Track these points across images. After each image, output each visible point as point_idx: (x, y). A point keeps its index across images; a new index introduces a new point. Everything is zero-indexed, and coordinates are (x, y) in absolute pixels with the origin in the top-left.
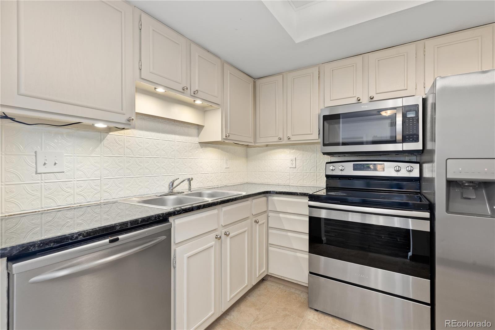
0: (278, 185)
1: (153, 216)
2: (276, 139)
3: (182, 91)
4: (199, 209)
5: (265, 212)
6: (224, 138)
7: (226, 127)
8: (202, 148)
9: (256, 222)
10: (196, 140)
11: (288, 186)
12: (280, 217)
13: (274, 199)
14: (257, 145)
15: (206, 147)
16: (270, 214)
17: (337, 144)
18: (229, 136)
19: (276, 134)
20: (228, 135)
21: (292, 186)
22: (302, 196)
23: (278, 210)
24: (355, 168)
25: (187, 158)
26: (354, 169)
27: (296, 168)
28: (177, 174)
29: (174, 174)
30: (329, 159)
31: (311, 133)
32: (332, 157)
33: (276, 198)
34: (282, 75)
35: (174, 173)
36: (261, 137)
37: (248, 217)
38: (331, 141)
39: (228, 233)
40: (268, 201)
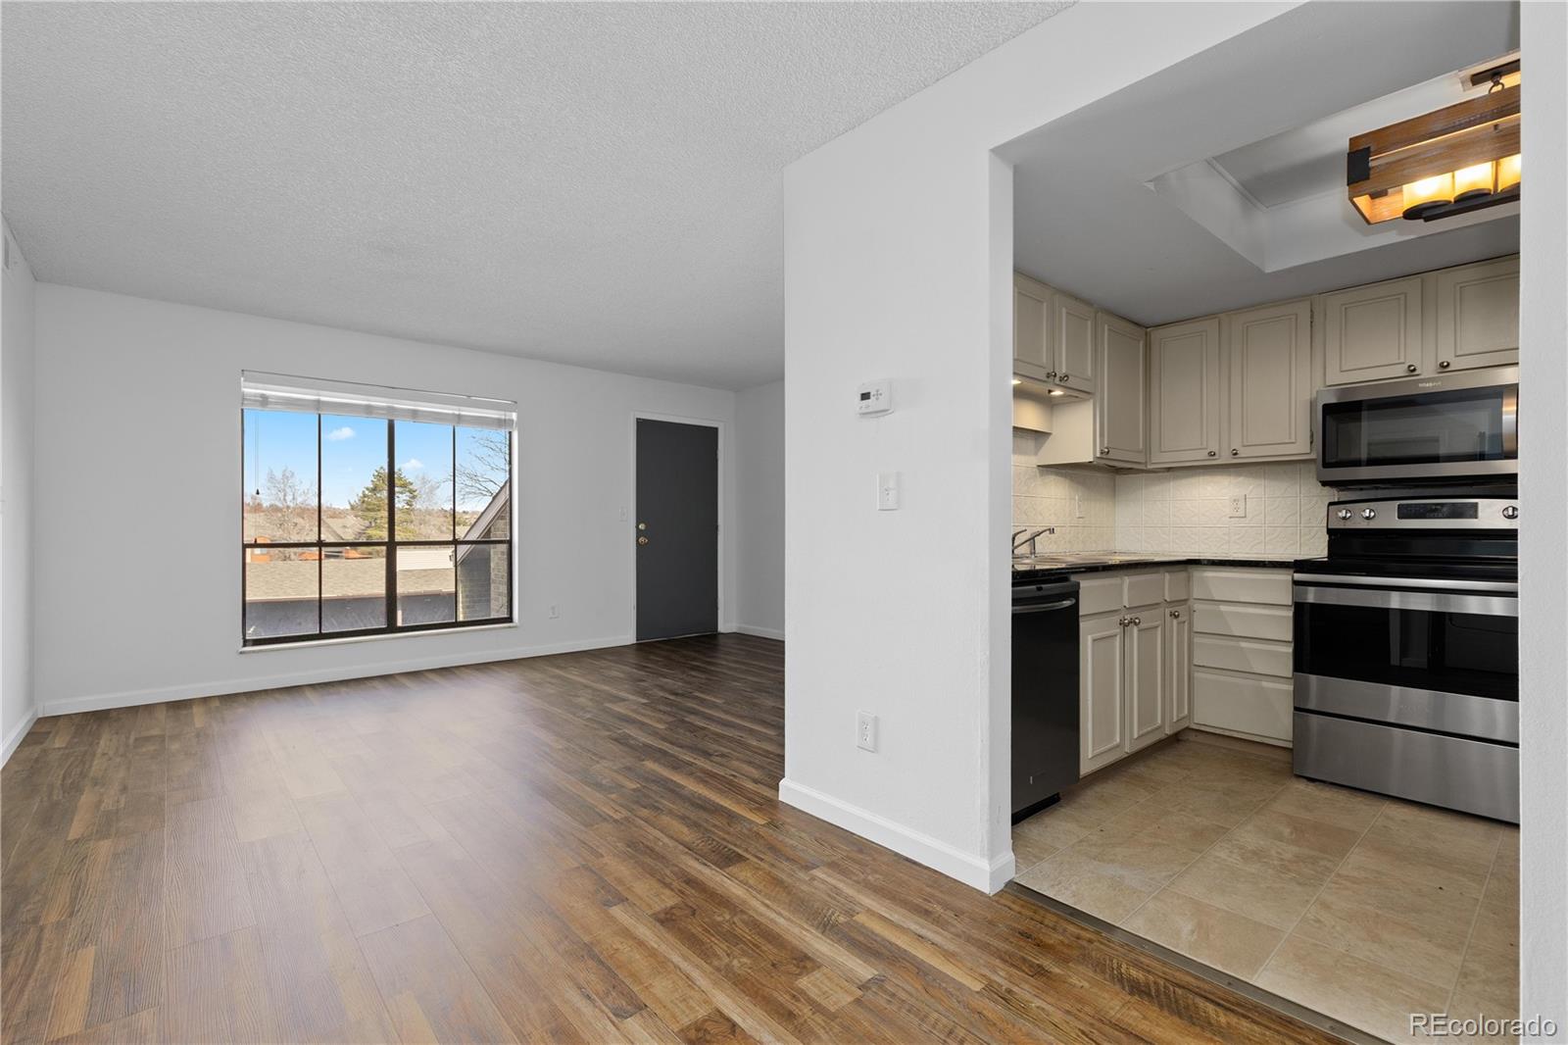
2: (1204, 454)
3: (1046, 379)
5: (1185, 599)
6: (1097, 455)
7: (1102, 435)
8: (1043, 476)
9: (1174, 615)
10: (1033, 461)
12: (1220, 613)
14: (1149, 467)
16: (1197, 605)
17: (1357, 463)
18: (1109, 452)
19: (1201, 444)
20: (1106, 449)
23: (1216, 598)
24: (1404, 513)
26: (1402, 516)
27: (1245, 517)
30: (1334, 495)
31: (1293, 440)
32: (1343, 490)
33: (1211, 574)
34: (1217, 319)
36: (1164, 451)
37: (1157, 604)
38: (1343, 456)
39: (1137, 621)
40: (1189, 579)
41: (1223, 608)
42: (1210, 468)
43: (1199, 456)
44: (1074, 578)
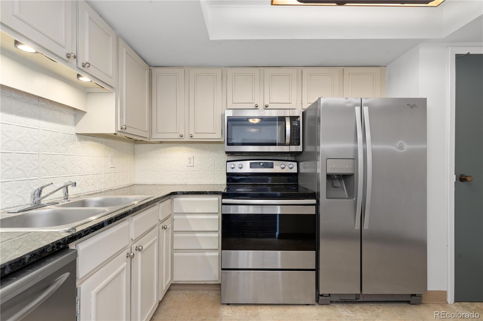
0: (174, 185)
1: (48, 246)
2: (177, 136)
3: (65, 58)
4: (111, 223)
5: (170, 215)
6: (119, 130)
7: (121, 117)
8: (81, 141)
9: (164, 228)
10: (73, 130)
11: (185, 186)
12: (187, 219)
13: (180, 201)
14: (152, 140)
15: (86, 140)
16: (175, 217)
18: (126, 128)
19: (177, 131)
20: (124, 127)
21: (189, 185)
22: (212, 194)
23: (185, 212)
25: (58, 154)
26: (251, 167)
27: (193, 166)
28: (43, 177)
29: (38, 178)
31: (215, 132)
34: (184, 69)
35: (38, 175)
36: (158, 132)
39: (141, 248)
40: (172, 203)
41: (188, 217)
42: (180, 143)
43: (175, 137)
44: (72, 246)
